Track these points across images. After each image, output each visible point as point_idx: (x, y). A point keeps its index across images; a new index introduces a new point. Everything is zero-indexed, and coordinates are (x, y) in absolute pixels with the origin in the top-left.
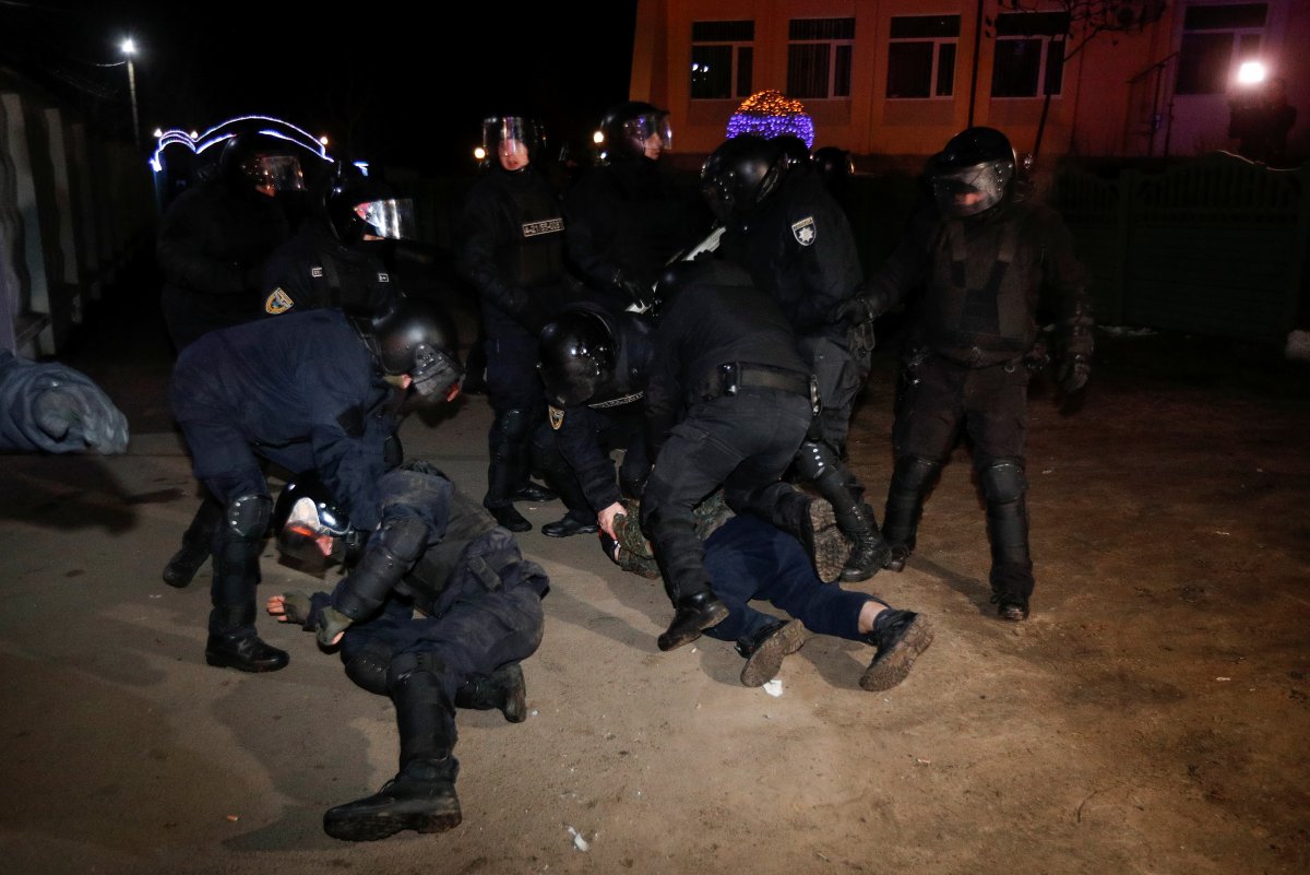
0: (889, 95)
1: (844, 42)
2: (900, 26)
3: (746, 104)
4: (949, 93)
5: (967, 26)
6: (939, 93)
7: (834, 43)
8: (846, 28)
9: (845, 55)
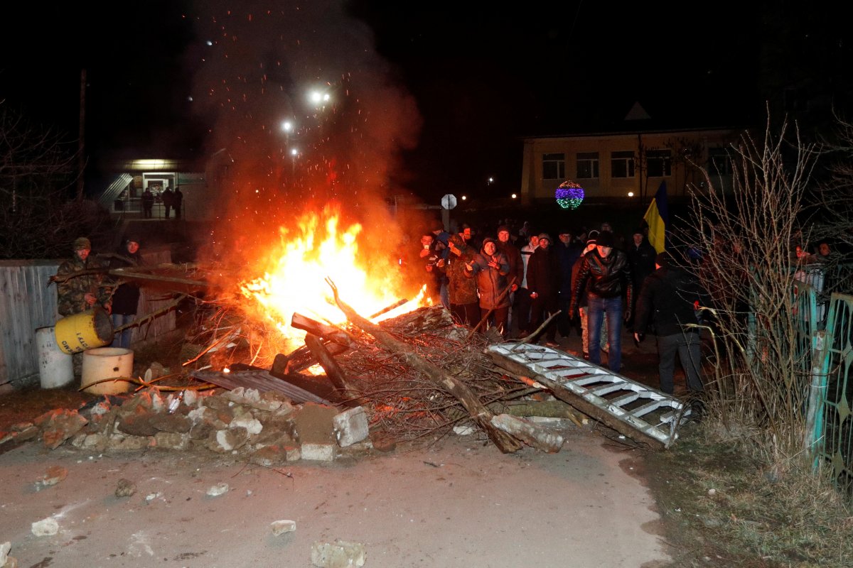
0: (613, 176)
1: (596, 160)
2: (615, 155)
3: (562, 185)
4: (633, 175)
5: (637, 155)
6: (630, 176)
7: (592, 160)
8: (596, 155)
9: (596, 164)
